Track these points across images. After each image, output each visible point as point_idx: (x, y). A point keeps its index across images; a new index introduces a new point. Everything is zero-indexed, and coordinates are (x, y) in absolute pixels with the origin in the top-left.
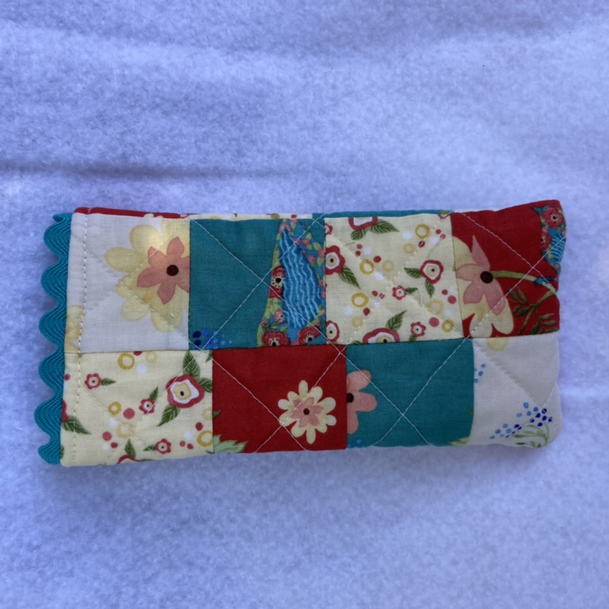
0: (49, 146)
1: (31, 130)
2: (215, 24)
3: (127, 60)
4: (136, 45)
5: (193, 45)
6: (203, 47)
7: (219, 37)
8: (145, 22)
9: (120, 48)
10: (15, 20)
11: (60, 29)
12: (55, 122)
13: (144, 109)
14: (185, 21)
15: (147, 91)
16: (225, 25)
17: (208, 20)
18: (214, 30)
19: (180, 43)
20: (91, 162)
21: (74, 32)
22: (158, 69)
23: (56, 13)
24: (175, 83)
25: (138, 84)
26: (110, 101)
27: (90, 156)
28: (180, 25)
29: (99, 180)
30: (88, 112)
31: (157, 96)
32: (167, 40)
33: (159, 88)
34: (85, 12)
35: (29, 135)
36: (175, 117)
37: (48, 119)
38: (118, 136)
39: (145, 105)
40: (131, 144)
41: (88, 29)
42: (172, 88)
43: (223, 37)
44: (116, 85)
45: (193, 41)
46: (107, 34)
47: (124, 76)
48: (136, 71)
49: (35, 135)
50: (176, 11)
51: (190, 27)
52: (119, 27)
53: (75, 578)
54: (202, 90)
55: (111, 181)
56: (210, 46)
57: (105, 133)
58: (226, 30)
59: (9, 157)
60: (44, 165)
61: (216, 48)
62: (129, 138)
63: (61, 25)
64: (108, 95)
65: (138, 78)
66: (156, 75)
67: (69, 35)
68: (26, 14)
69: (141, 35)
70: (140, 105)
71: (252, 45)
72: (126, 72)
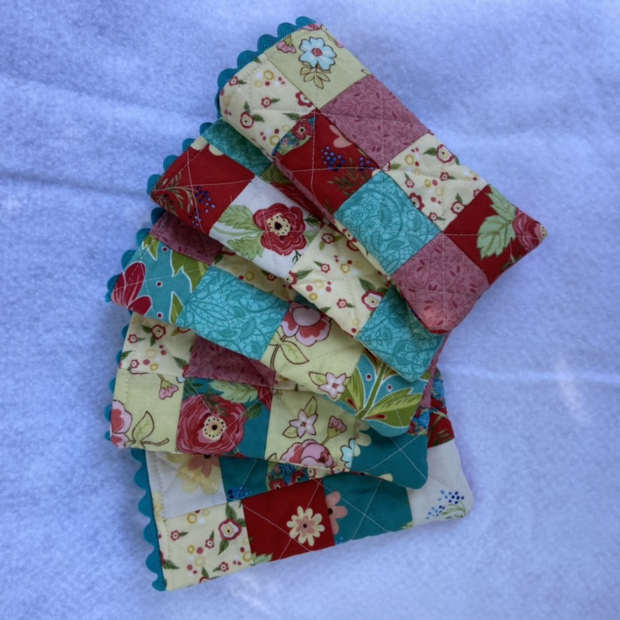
0: (63, 168)
1: (52, 157)
2: (178, 96)
3: (118, 116)
4: (124, 105)
5: (163, 109)
6: (169, 111)
7: (180, 105)
8: (132, 91)
9: (114, 107)
10: (45, 83)
11: (75, 91)
12: (68, 152)
13: (127, 149)
14: (158, 93)
15: (129, 137)
16: (184, 98)
17: (174, 93)
18: (177, 100)
19: (154, 107)
20: (89, 181)
21: (83, 94)
22: (138, 123)
23: (73, 80)
24: (149, 134)
25: (124, 133)
26: (106, 142)
27: (89, 177)
28: (154, 95)
29: (93, 193)
30: (90, 148)
31: (136, 142)
32: (145, 104)
33: (138, 136)
34: (92, 81)
35: (50, 160)
36: (147, 156)
37: (64, 150)
38: (108, 165)
39: (127, 147)
40: (116, 171)
41: (93, 92)
42: (146, 137)
43: (183, 105)
44: (109, 132)
45: (163, 106)
46: (105, 96)
47: (115, 127)
48: (124, 124)
49: (54, 160)
50: (153, 86)
51: (161, 97)
52: (114, 92)
53: (45, 458)
54: (166, 140)
55: (101, 194)
56: (173, 110)
57: (100, 163)
58: (185, 101)
59: (36, 173)
60: (57, 179)
61: (178, 112)
62: (115, 168)
63: (76, 88)
64: (104, 138)
65: (124, 129)
66: (137, 128)
67: (80, 95)
68: (53, 79)
69: (128, 99)
70: (124, 147)
71: (202, 112)
72: (117, 124)
